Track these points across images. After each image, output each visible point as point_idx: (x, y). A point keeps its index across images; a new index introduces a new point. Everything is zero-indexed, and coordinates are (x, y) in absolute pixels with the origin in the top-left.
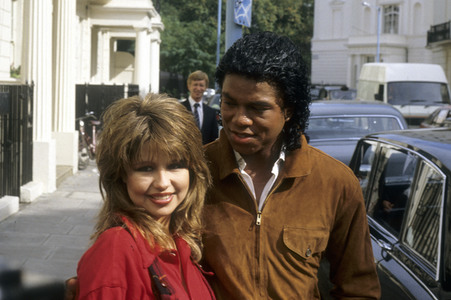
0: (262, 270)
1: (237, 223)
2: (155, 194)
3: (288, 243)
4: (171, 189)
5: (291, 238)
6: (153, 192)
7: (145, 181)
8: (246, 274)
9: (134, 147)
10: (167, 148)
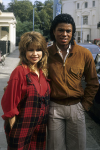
0: (65, 78)
1: (58, 66)
2: (33, 57)
3: (72, 71)
4: (37, 56)
5: (73, 70)
6: (33, 56)
7: (31, 54)
8: (61, 80)
9: (28, 44)
10: (36, 45)
